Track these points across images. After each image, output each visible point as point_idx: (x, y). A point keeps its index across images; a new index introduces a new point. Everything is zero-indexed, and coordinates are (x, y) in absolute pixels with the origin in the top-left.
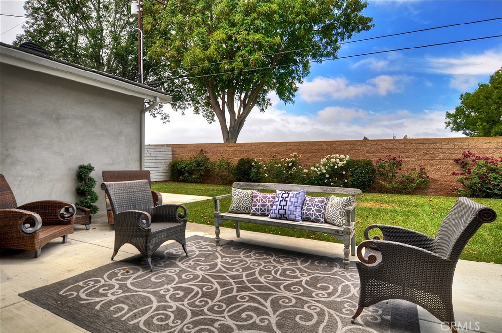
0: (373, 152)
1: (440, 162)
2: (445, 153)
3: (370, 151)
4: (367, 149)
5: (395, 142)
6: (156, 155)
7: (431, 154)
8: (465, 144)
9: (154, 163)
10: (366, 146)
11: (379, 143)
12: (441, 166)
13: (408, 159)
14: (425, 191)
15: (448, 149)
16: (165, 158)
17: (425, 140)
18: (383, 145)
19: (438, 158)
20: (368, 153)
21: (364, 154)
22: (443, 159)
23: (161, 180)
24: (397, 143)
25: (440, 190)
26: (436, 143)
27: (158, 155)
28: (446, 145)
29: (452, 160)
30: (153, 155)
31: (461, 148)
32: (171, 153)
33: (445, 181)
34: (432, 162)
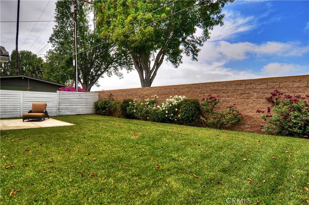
0: (204, 93)
1: (254, 101)
2: (258, 92)
3: (202, 92)
4: (200, 90)
5: (219, 84)
6: (86, 98)
7: (247, 93)
8: (277, 83)
9: (84, 103)
10: (199, 88)
11: (207, 85)
12: (255, 104)
13: (229, 98)
14: (242, 127)
15: (262, 89)
16: (94, 100)
17: (242, 81)
18: (211, 87)
19: (253, 97)
20: (200, 94)
21: (198, 95)
22: (257, 98)
23: (90, 113)
24: (220, 85)
25: (254, 127)
26: (251, 84)
27: (88, 98)
28: (260, 85)
29: (265, 98)
30: (84, 98)
31: (273, 88)
32: (98, 96)
33: (259, 118)
34: (248, 101)
